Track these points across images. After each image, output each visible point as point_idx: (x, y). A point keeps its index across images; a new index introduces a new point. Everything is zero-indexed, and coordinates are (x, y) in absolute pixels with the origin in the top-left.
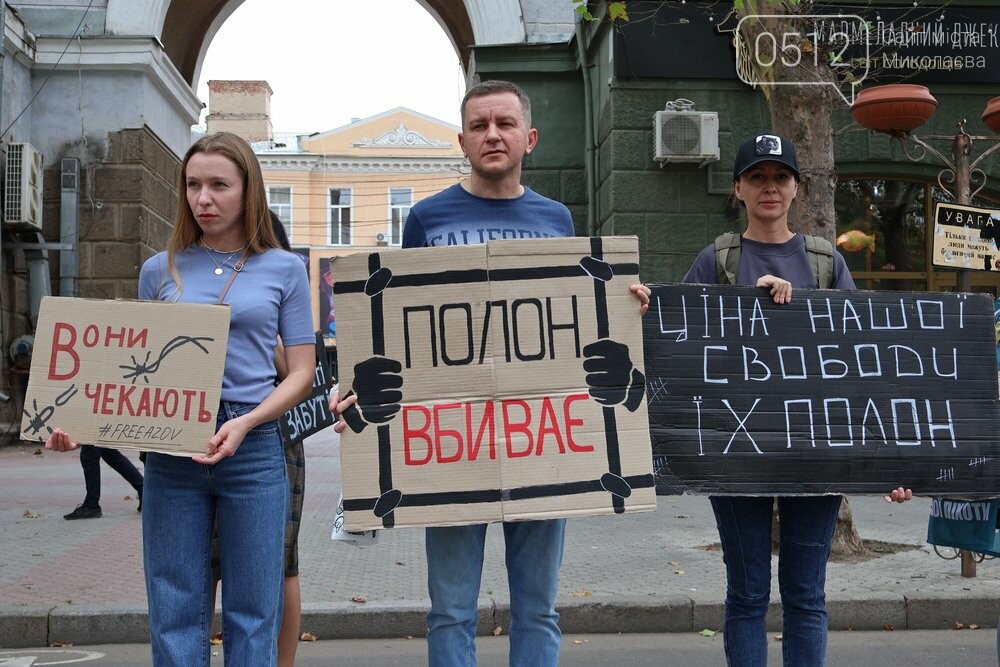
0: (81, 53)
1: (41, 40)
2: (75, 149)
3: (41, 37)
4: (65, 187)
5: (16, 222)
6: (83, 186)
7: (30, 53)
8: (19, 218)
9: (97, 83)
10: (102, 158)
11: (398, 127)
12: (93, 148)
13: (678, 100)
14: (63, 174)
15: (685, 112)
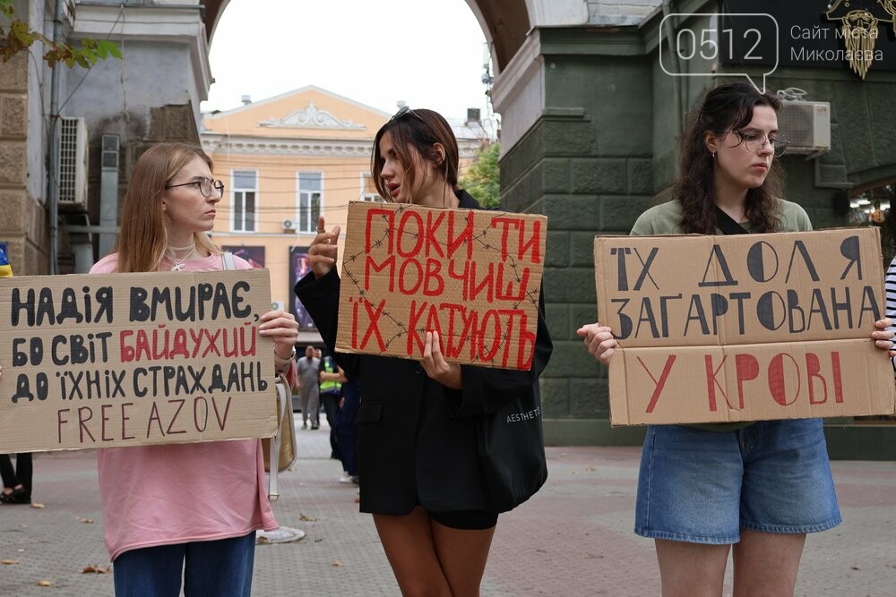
0: (124, 22)
1: (80, 7)
2: (113, 125)
3: (80, 4)
4: (105, 165)
5: (71, 202)
6: (122, 166)
7: (71, 19)
8: (73, 199)
9: (139, 54)
10: (143, 135)
11: (308, 106)
12: (134, 124)
13: (789, 89)
14: (104, 152)
15: (796, 102)
